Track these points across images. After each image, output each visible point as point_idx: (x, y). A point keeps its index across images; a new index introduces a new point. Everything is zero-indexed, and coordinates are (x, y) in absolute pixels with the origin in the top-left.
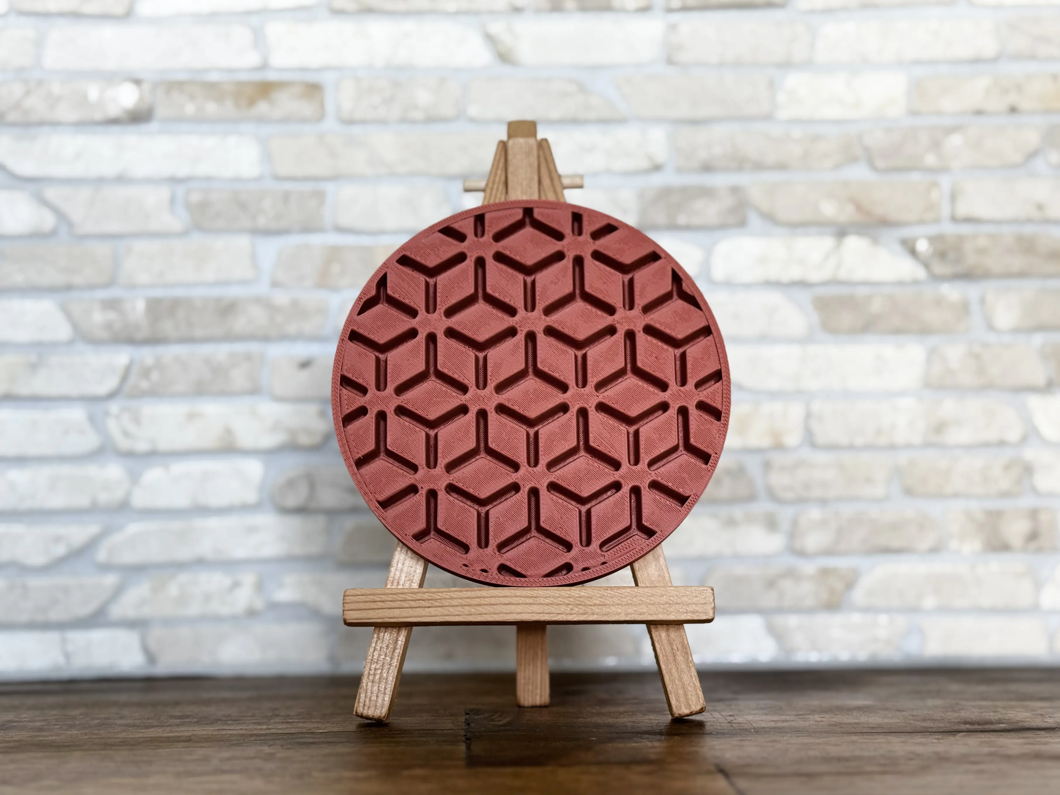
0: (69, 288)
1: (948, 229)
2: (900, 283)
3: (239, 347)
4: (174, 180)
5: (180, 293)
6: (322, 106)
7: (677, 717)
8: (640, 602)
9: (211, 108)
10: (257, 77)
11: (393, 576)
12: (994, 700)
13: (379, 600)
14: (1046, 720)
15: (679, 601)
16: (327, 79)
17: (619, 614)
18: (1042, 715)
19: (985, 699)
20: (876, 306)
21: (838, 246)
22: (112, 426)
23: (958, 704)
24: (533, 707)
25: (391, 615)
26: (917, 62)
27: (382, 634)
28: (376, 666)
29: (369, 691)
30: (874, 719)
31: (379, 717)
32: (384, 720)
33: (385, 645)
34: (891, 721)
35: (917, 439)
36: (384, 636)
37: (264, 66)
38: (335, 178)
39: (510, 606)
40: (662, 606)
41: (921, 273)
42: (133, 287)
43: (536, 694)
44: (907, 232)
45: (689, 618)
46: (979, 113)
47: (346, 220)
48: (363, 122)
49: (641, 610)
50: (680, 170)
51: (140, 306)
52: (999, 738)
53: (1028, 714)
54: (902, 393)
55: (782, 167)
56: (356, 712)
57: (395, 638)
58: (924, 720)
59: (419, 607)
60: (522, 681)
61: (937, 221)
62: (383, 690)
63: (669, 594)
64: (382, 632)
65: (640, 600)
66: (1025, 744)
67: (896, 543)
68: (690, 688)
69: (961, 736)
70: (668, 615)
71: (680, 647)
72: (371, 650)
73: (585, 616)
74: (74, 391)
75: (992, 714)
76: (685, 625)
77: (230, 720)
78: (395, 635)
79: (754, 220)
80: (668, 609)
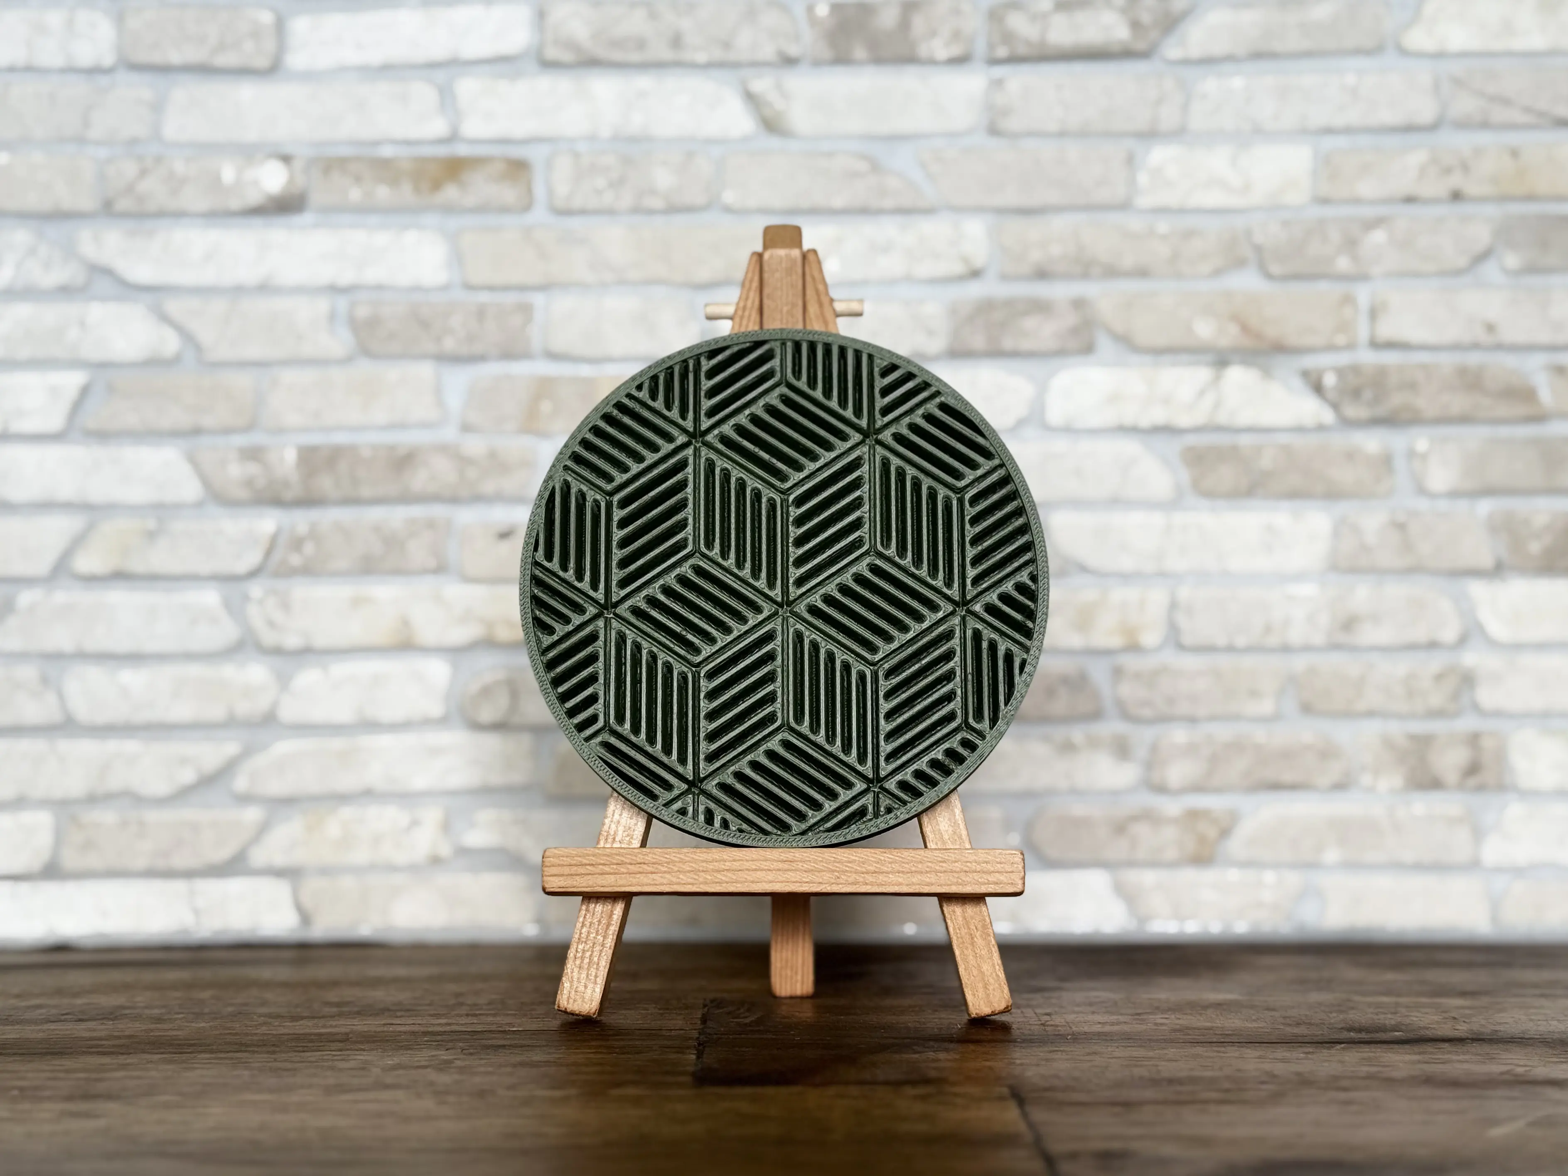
0: (197, 431)
1: (1368, 358)
2: (1300, 429)
3: (417, 511)
4: (334, 289)
5: (340, 438)
6: (529, 191)
7: (974, 1017)
8: (928, 869)
9: (383, 193)
10: (442, 151)
11: (607, 829)
12: (1399, 995)
13: (588, 862)
14: (1457, 1028)
15: (978, 868)
16: (535, 155)
17: (900, 884)
18: (1455, 1018)
19: (1388, 993)
20: (1266, 462)
21: (1217, 378)
22: (255, 614)
23: (1349, 1000)
24: (791, 998)
25: (604, 883)
26: (1329, 131)
27: (593, 905)
28: (584, 947)
29: (575, 980)
30: (1233, 1022)
31: (588, 1013)
32: (595, 1016)
33: (596, 920)
34: (1255, 1025)
35: (1318, 639)
36: (595, 907)
37: (453, 137)
38: (544, 288)
39: (759, 873)
40: (956, 875)
41: (1328, 416)
42: (280, 431)
43: (797, 981)
44: (1310, 362)
45: (991, 889)
46: (1410, 200)
47: (559, 344)
48: (583, 212)
49: (928, 880)
50: (1005, 277)
51: (290, 456)
52: (1385, 1052)
53: (1436, 1018)
54: (1300, 577)
55: (1142, 273)
56: (559, 1007)
57: (609, 911)
58: (1298, 1024)
59: (640, 873)
60: (778, 965)
61: (1351, 346)
62: (593, 978)
63: (966, 860)
64: (592, 903)
65: (928, 867)
66: (1419, 1062)
67: (1287, 777)
68: (991, 981)
69: (1336, 1050)
70: (963, 886)
71: (979, 927)
72: (579, 925)
73: (855, 887)
74: (205, 567)
75: (1389, 1016)
76: (987, 899)
77: (401, 1010)
78: (610, 907)
79: (1104, 344)
80: (964, 879)
